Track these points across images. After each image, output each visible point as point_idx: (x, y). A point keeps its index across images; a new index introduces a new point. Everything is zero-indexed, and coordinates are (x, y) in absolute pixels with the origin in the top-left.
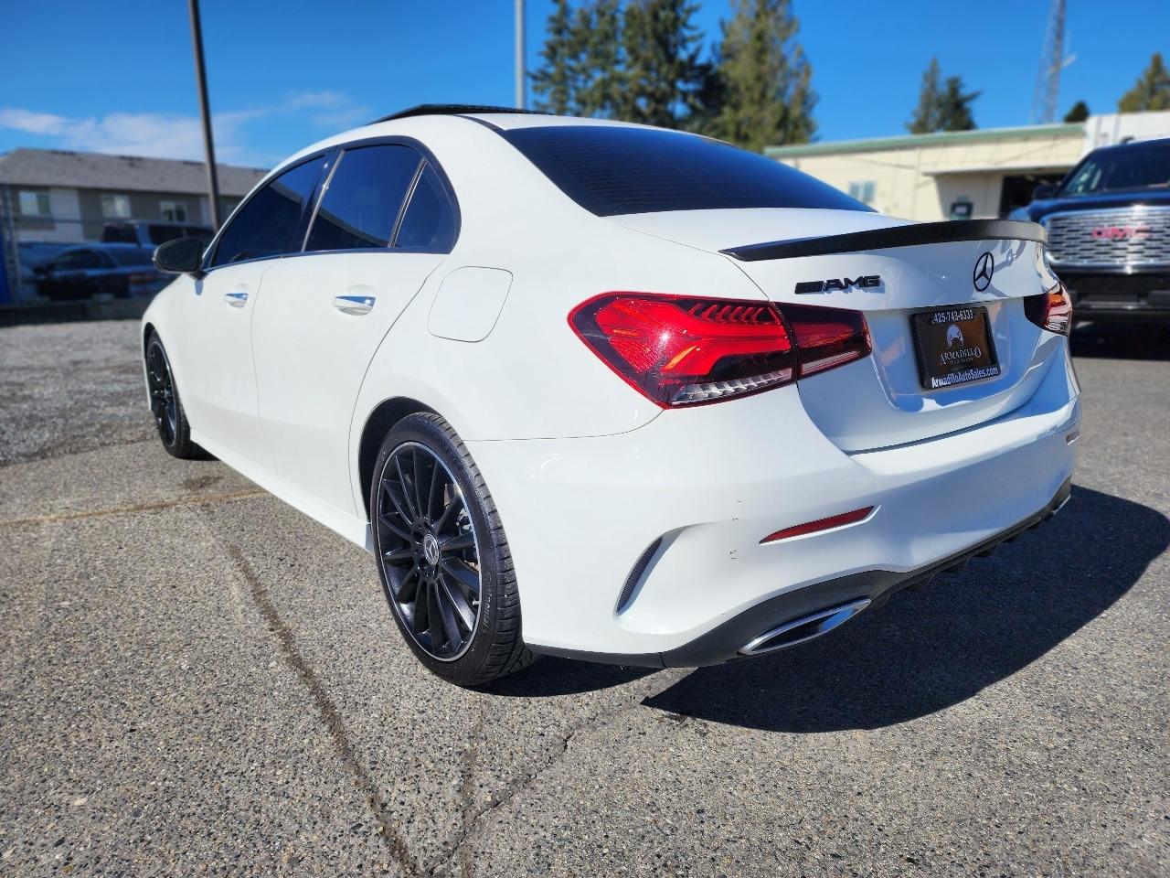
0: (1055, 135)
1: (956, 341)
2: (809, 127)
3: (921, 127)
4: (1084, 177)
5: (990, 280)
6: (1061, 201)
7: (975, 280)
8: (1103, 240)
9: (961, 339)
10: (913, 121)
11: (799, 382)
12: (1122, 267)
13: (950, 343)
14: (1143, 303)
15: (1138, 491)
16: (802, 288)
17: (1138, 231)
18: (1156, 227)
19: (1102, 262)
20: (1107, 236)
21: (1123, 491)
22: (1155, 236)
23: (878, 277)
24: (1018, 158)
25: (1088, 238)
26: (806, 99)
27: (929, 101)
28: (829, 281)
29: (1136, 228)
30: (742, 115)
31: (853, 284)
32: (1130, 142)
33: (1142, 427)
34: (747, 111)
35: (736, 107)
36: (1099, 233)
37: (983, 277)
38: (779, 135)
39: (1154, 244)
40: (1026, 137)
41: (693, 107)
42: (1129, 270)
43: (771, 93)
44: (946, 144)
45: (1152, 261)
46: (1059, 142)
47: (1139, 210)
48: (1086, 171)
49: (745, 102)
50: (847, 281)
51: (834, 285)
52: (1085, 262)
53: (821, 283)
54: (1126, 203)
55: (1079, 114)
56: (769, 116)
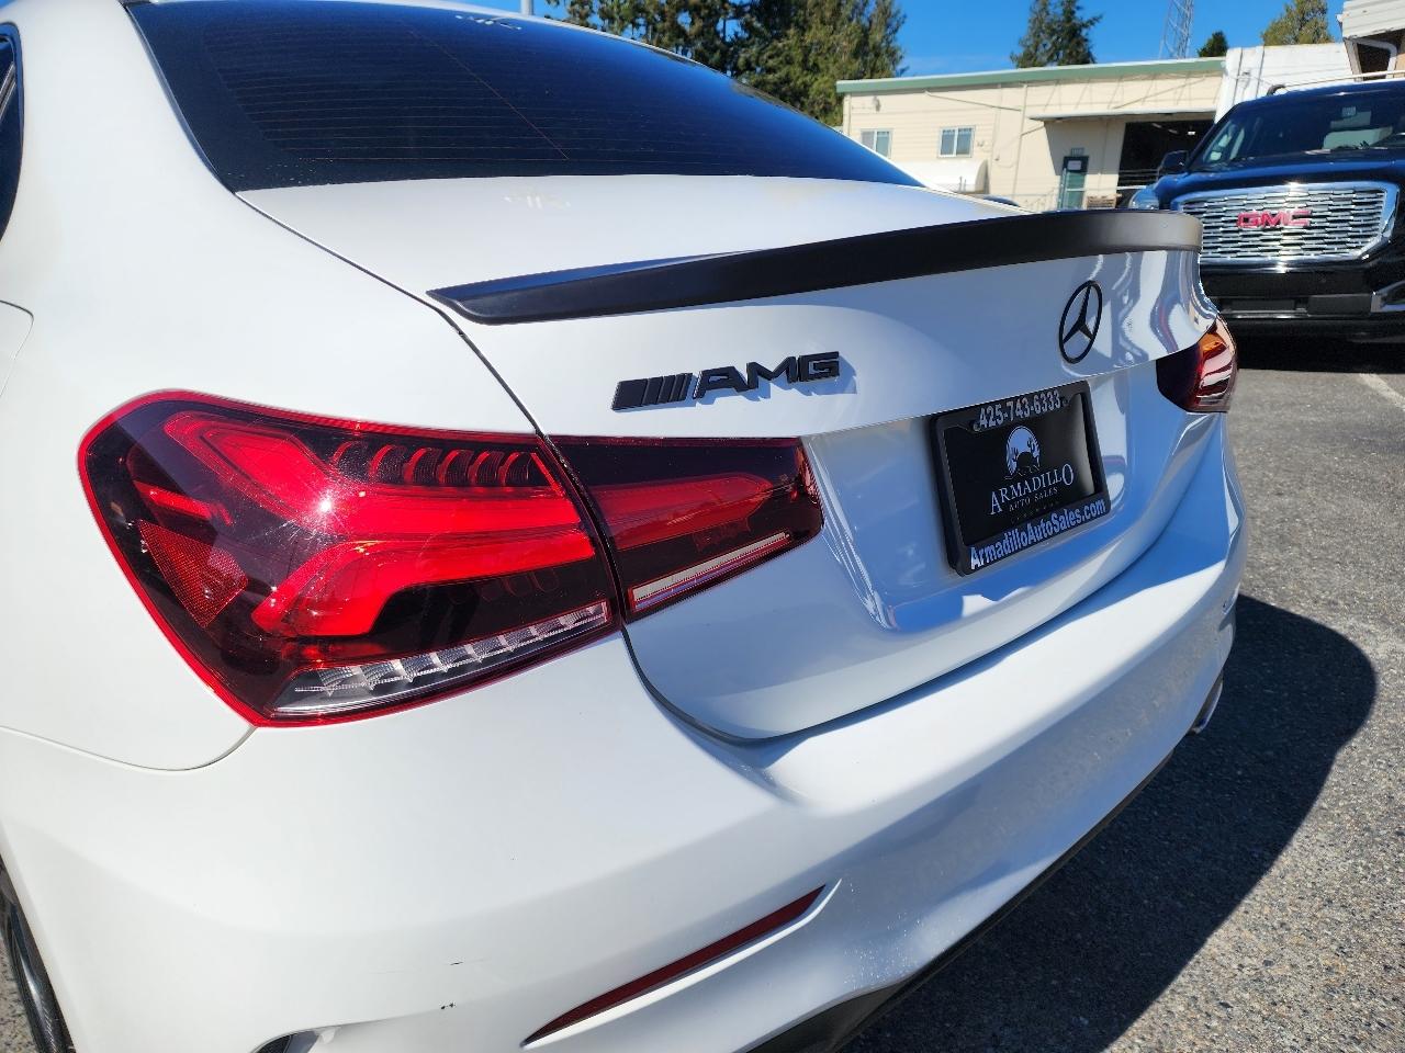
0: (1189, 72)
1: (1025, 459)
2: (892, 54)
3: (1029, 59)
4: (1224, 142)
5: (1093, 337)
6: (1194, 177)
7: (1062, 342)
8: (1252, 229)
9: (1036, 454)
10: (1020, 52)
11: (630, 628)
12: (1273, 264)
13: (1013, 466)
14: (1302, 310)
15: (1302, 596)
16: (632, 395)
17: (1294, 217)
18: (1318, 211)
19: (1251, 257)
20: (1256, 223)
21: (1281, 596)
22: (1317, 222)
23: (836, 354)
24: (1143, 100)
25: (1232, 227)
26: (889, 19)
27: (1040, 27)
28: (706, 374)
29: (1292, 212)
30: (808, 38)
31: (768, 375)
32: (1280, 92)
33: (1301, 480)
34: (816, 34)
35: (803, 28)
36: (1246, 220)
37: (1079, 333)
38: (857, 65)
39: (1315, 233)
40: (1154, 74)
41: (747, 27)
42: (1281, 269)
43: (846, 11)
44: (1058, 80)
45: (1312, 256)
46: (1193, 80)
47: (1294, 188)
48: (1226, 132)
49: (815, 20)
50: (756, 370)
51: (723, 380)
52: (1229, 258)
53: (685, 379)
54: (1280, 180)
55: (1217, 47)
56: (844, 41)
